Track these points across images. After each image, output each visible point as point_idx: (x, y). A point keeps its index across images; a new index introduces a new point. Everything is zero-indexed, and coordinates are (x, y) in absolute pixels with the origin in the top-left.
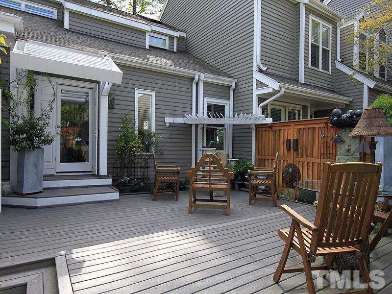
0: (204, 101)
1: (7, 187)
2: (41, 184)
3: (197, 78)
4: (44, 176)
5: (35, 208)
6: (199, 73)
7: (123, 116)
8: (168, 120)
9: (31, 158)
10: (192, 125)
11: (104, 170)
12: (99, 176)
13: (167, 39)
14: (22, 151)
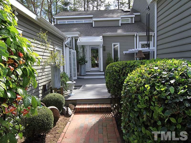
0: (139, 43)
1: (78, 74)
2: (85, 73)
3: (135, 35)
4: (86, 71)
5: (84, 79)
6: (136, 33)
7: (108, 53)
8: (124, 52)
9: (83, 66)
10: (134, 53)
11: (102, 70)
12: (101, 72)
13: (130, 19)
14: (81, 64)
